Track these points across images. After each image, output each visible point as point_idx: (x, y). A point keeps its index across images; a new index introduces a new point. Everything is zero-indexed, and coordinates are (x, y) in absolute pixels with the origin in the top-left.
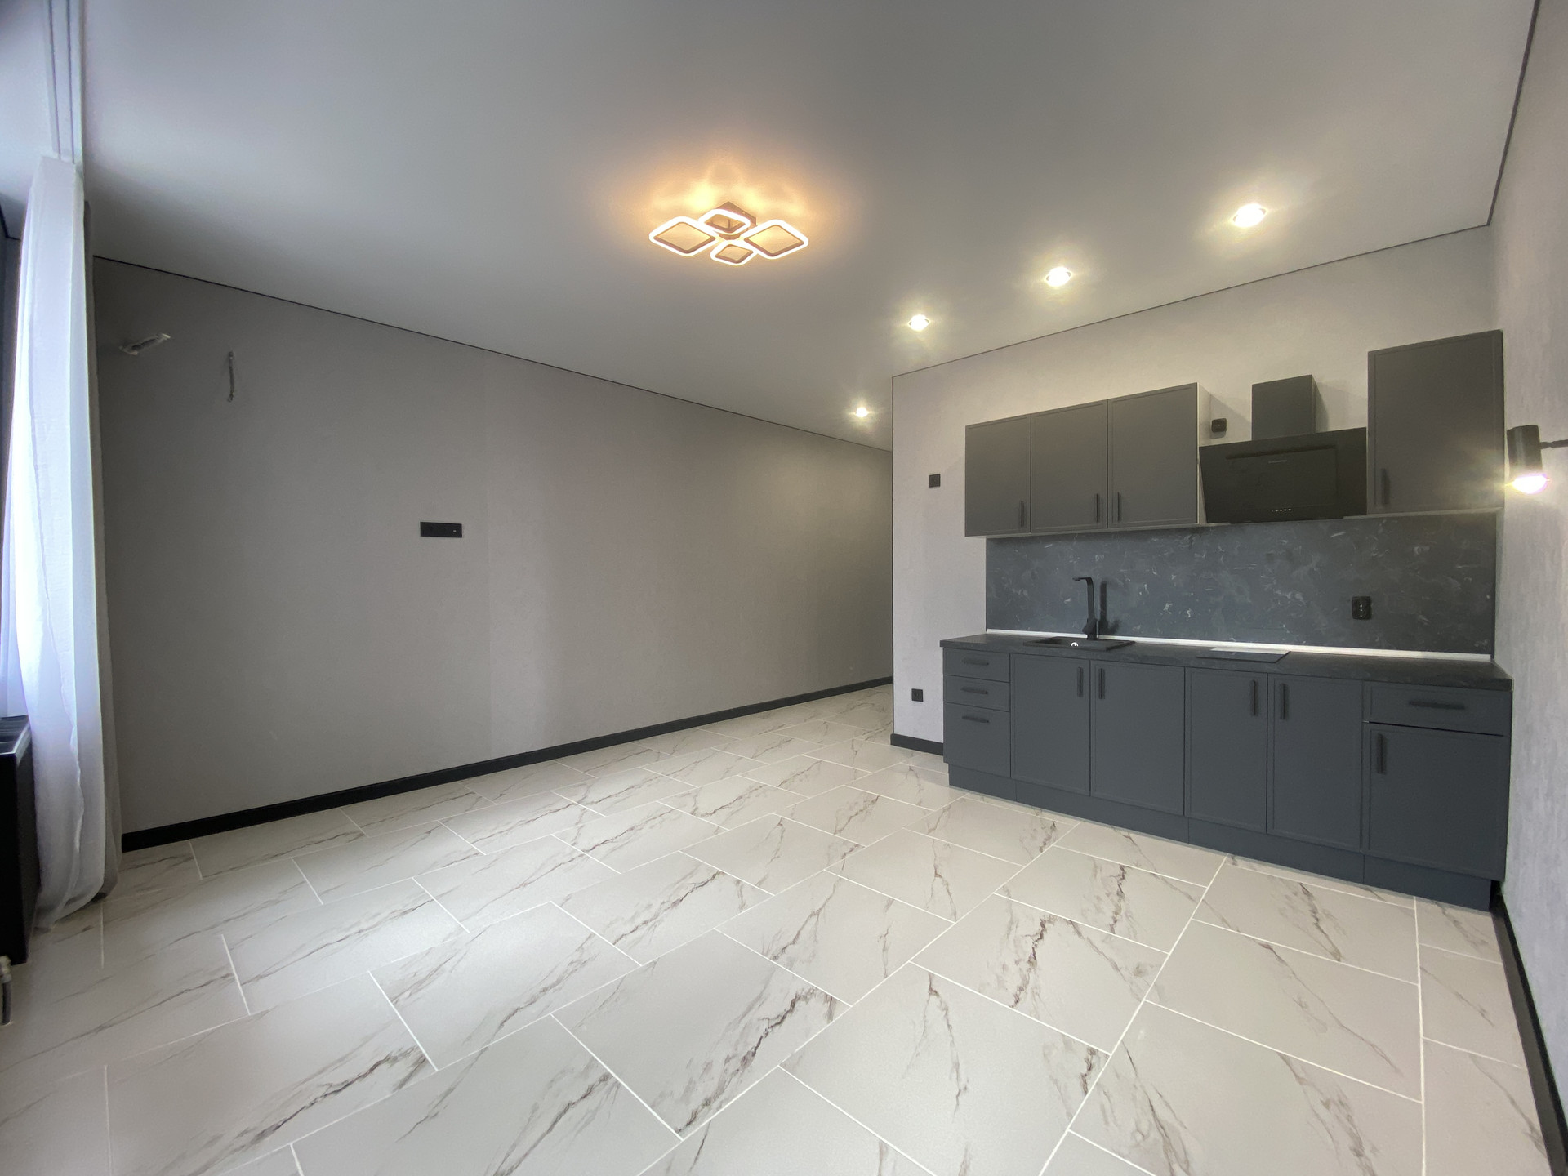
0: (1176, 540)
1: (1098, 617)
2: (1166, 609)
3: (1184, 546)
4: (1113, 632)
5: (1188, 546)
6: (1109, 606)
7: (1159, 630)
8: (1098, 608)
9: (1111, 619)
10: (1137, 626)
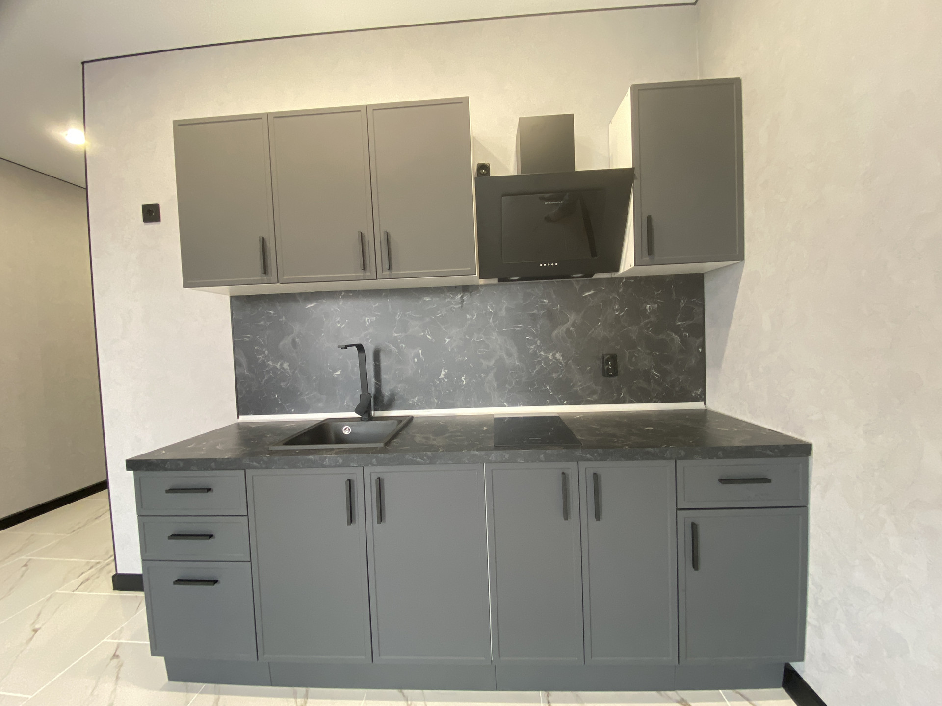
0: (449, 299)
1: (372, 391)
2: (442, 376)
3: (455, 307)
4: (389, 406)
5: (460, 306)
6: (384, 376)
7: (436, 401)
8: (372, 381)
9: (386, 392)
10: (414, 398)
